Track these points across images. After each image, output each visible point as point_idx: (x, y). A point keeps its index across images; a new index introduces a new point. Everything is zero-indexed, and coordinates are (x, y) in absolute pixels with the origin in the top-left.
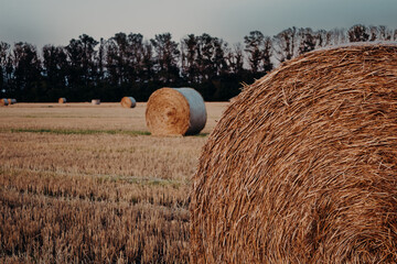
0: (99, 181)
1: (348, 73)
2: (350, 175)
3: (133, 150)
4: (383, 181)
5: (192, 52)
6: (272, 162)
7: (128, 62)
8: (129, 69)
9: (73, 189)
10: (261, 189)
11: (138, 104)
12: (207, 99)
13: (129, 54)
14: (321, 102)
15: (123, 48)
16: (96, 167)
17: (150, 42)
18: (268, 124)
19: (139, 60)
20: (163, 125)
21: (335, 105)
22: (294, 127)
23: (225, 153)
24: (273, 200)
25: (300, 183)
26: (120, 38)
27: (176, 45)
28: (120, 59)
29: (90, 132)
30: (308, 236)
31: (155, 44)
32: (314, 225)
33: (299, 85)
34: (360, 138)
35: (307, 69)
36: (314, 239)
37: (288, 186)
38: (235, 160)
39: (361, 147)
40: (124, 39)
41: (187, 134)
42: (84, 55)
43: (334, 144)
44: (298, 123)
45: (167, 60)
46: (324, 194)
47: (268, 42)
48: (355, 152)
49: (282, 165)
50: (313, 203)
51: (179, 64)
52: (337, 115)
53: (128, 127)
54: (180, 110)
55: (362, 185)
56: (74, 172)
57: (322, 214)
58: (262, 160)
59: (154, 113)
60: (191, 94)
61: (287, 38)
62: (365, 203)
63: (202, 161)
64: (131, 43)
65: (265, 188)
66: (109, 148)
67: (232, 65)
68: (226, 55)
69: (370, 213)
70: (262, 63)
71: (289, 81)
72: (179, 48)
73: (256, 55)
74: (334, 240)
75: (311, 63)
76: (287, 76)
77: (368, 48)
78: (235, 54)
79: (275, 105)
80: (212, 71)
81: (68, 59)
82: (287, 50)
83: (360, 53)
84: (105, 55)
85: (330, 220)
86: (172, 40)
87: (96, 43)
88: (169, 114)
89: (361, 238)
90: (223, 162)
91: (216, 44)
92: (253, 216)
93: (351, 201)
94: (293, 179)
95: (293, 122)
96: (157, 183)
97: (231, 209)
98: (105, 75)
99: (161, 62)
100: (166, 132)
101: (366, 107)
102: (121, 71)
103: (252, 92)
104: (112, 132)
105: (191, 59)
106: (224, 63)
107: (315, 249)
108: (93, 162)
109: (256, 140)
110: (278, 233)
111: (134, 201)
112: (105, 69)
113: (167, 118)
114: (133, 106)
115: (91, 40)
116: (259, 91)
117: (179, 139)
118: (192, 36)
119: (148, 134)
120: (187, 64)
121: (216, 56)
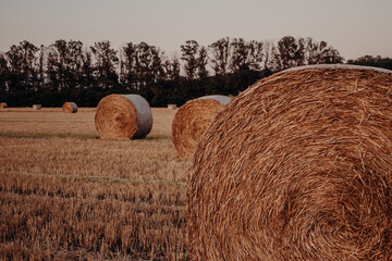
0: (64, 180)
1: (312, 88)
2: (314, 166)
3: (86, 152)
4: (339, 170)
5: (131, 60)
6: (253, 156)
7: (68, 68)
8: (68, 75)
9: (41, 187)
10: (244, 177)
11: (80, 109)
12: (152, 105)
13: (69, 61)
14: (292, 110)
15: (63, 55)
16: (57, 168)
17: (90, 50)
18: (250, 127)
19: (79, 66)
20: (111, 130)
21: (302, 113)
22: (270, 129)
23: (216, 149)
24: (253, 185)
25: (275, 172)
26: (61, 45)
27: (115, 53)
28: (60, 65)
29: (41, 136)
30: (282, 213)
31: (94, 51)
32: (286, 205)
33: (275, 97)
34: (322, 138)
35: (281, 85)
36: (285, 215)
37: (266, 175)
38: (224, 156)
39: (322, 144)
40: (65, 46)
41: (134, 138)
42: (25, 62)
43: (301, 142)
44: (274, 126)
45: (106, 66)
46: (293, 180)
47: (203, 51)
48: (318, 148)
49: (261, 159)
50: (285, 187)
51: (118, 71)
52: (304, 120)
53: (76, 131)
54: (128, 115)
55: (322, 173)
56: (37, 172)
57: (292, 196)
58: (246, 155)
59: (102, 118)
60: (137, 100)
61: (221, 48)
62: (326, 186)
63: (196, 156)
64: (71, 50)
65: (247, 177)
66: (63, 151)
67: (169, 72)
68: (163, 62)
69: (329, 194)
70: (197, 71)
71: (267, 94)
72: (118, 56)
73: (192, 63)
74: (301, 216)
75: (283, 80)
76: (265, 90)
77: (327, 70)
78: (172, 62)
79: (256, 112)
80: (149, 78)
81: (9, 65)
82: (221, 58)
83: (322, 73)
84: (45, 61)
85: (298, 201)
86: (110, 48)
87: (37, 49)
88: (117, 119)
89: (322, 214)
90: (214, 157)
91: (153, 52)
92: (238, 198)
93: (314, 186)
94: (269, 169)
95: (270, 125)
96: (117, 181)
97: (220, 194)
98: (46, 81)
99: (100, 69)
100: (114, 136)
101: (326, 114)
102: (61, 77)
103: (237, 101)
104: (61, 136)
105: (129, 67)
106: (162, 71)
107: (287, 223)
108: (51, 163)
109: (241, 139)
110: (257, 211)
111: (101, 197)
112: (45, 75)
113: (115, 123)
114: (75, 111)
115: (32, 47)
116: (243, 101)
117: (128, 142)
118: (130, 45)
119: (98, 138)
120: (126, 71)
121: (154, 64)
